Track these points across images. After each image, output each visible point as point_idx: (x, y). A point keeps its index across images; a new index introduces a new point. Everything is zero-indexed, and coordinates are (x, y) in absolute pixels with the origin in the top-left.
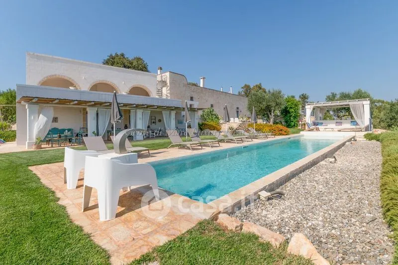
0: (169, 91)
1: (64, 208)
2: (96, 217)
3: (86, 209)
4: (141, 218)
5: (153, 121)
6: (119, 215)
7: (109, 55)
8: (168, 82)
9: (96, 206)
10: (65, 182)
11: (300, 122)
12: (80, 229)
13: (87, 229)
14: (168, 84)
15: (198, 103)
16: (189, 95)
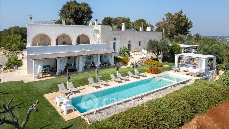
0: (100, 37)
1: (58, 111)
2: (63, 114)
3: (62, 112)
4: (70, 115)
5: (89, 58)
6: (67, 114)
7: (67, 2)
8: (100, 31)
9: (63, 112)
10: (56, 104)
11: (181, 60)
12: (61, 116)
13: (62, 116)
14: (100, 32)
15: (119, 41)
16: (113, 37)
